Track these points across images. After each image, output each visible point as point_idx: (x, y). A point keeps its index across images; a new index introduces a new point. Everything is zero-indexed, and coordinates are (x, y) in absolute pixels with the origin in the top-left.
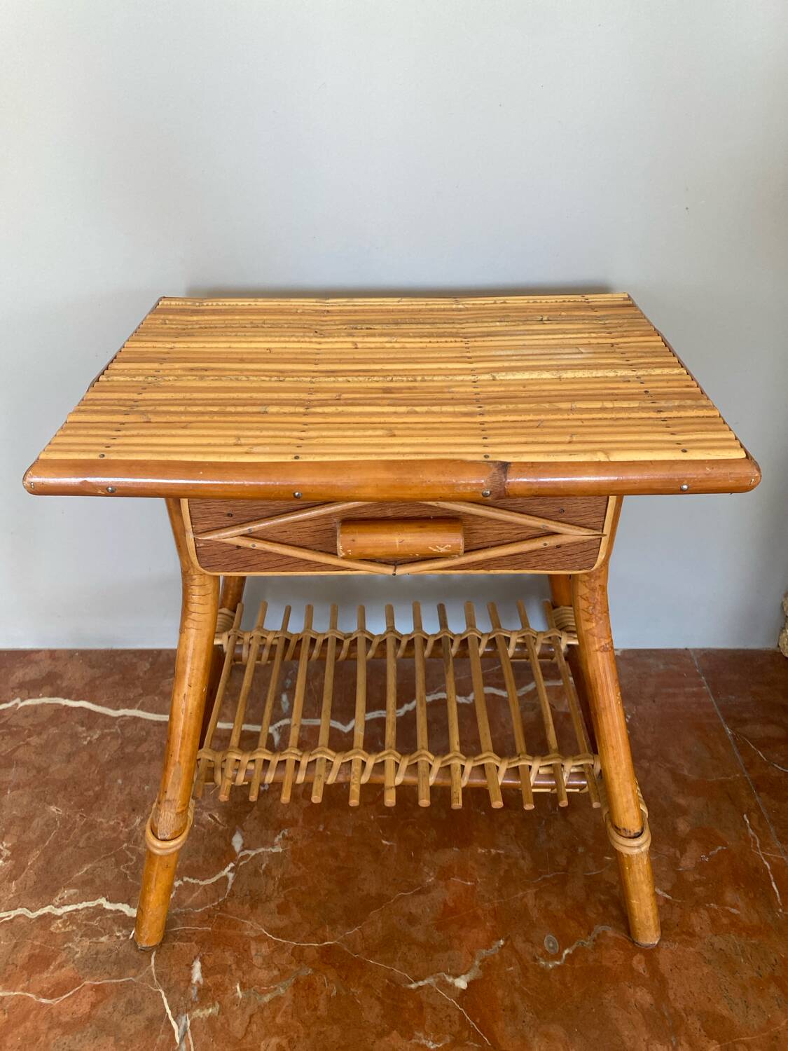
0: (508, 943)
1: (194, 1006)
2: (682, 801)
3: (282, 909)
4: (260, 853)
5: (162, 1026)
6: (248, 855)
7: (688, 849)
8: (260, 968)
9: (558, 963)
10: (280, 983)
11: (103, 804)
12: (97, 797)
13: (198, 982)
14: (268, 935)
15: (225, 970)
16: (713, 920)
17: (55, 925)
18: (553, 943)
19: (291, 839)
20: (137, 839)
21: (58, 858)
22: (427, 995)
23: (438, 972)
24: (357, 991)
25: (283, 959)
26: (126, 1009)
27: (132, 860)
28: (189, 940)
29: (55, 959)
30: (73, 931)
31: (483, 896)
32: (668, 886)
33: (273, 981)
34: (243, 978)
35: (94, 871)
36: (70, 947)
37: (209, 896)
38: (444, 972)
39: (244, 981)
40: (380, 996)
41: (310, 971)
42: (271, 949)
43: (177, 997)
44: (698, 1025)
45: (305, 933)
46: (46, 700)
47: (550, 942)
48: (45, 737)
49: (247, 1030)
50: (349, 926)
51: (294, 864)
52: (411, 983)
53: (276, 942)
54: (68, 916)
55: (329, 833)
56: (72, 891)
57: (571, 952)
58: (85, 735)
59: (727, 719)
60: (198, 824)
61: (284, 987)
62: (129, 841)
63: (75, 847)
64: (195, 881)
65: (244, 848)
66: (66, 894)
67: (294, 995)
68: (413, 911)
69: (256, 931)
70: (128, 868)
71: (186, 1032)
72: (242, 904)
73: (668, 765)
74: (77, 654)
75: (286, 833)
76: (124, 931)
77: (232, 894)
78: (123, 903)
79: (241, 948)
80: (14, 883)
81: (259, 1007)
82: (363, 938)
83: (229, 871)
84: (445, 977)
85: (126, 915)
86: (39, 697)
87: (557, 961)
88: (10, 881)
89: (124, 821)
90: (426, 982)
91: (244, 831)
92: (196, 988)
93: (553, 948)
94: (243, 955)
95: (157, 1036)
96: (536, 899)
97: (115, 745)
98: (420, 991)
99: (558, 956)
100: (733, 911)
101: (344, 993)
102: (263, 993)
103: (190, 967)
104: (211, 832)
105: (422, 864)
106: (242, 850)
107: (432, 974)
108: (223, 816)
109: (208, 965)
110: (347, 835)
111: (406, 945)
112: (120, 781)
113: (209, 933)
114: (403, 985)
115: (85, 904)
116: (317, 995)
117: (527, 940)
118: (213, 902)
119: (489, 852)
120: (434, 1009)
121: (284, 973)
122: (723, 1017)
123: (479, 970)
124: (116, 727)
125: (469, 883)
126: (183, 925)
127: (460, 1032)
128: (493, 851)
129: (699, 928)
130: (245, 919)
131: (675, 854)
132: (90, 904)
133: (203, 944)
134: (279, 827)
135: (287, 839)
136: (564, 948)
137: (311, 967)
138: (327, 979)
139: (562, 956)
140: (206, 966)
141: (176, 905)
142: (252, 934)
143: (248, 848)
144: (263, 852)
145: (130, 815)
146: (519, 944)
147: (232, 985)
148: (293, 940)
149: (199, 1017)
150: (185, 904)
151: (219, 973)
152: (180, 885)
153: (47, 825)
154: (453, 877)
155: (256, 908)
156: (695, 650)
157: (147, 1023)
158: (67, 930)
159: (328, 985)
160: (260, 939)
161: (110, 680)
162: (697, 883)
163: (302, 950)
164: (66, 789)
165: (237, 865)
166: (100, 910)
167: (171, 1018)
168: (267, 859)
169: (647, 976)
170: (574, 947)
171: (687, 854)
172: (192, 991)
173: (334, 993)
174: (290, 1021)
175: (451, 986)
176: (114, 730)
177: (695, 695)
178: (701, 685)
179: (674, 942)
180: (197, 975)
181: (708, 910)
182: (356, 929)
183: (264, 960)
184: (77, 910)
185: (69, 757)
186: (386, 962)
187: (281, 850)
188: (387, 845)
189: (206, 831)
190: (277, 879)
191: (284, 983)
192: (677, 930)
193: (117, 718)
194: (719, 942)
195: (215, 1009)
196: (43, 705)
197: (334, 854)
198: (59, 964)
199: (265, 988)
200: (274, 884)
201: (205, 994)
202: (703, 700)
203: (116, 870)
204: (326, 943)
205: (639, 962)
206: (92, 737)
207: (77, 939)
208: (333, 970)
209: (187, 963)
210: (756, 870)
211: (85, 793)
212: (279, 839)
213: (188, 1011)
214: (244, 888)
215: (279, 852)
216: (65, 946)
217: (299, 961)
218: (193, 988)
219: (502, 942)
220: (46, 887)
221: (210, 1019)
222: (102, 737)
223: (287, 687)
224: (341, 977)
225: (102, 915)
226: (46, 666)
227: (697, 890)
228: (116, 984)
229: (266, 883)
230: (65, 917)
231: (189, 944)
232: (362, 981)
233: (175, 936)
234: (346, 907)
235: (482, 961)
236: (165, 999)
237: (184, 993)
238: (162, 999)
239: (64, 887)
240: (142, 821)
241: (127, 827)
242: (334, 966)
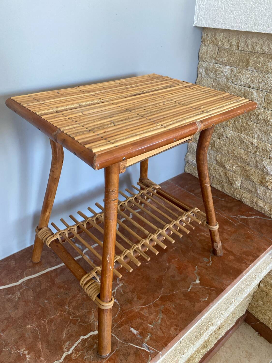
0: (198, 266)
1: (143, 340)
4: (117, 289)
5: (140, 352)
6: (114, 292)
8: (150, 316)
9: (211, 263)
11: (48, 312)
12: (43, 311)
13: (137, 333)
14: (143, 307)
15: (141, 324)
17: (73, 357)
19: (122, 279)
20: (73, 313)
21: (50, 338)
22: (194, 290)
24: (178, 301)
25: (153, 309)
26: (125, 357)
27: (78, 319)
28: (122, 325)
30: (82, 353)
31: (183, 260)
35: (68, 332)
36: (86, 358)
37: (115, 310)
38: (192, 282)
39: (149, 322)
40: (184, 298)
41: (163, 306)
42: (147, 309)
43: (135, 341)
44: (245, 256)
45: (151, 299)
47: (206, 260)
49: (163, 333)
50: (161, 289)
51: (130, 285)
52: (188, 290)
53: (147, 307)
54: (75, 351)
56: (68, 343)
57: (211, 259)
58: (13, 297)
59: (190, 191)
62: (71, 315)
63: (52, 331)
66: (66, 346)
67: (165, 315)
68: (171, 274)
69: (138, 308)
70: (80, 322)
71: (148, 347)
72: (127, 305)
77: (121, 305)
78: (90, 333)
79: (139, 315)
80: (41, 358)
81: (160, 325)
82: (167, 289)
83: (114, 300)
85: (95, 335)
88: (39, 358)
89: (62, 311)
90: (191, 287)
93: (207, 261)
94: (142, 317)
95: (141, 355)
96: (193, 253)
97: (30, 292)
98: (192, 290)
99: (209, 262)
100: (229, 230)
101: (176, 304)
102: (157, 321)
103: (131, 331)
105: (161, 262)
107: (190, 285)
109: (135, 327)
110: (136, 268)
111: (178, 283)
112: (46, 301)
113: (126, 319)
114: (187, 292)
115: (77, 343)
116: (171, 310)
117: (201, 262)
118: (118, 311)
119: (173, 249)
120: (198, 291)
121: (157, 312)
122: (247, 251)
123: (198, 276)
124: (24, 287)
125: (177, 259)
126: (116, 323)
127: (208, 292)
128: (174, 248)
130: (132, 308)
132: (79, 341)
133: (128, 323)
135: (120, 280)
136: (209, 259)
138: (169, 305)
139: (210, 261)
142: (138, 310)
145: (62, 308)
146: (200, 264)
147: (147, 326)
148: (150, 303)
149: (147, 341)
151: (140, 326)
153: (33, 333)
154: (172, 260)
155: (132, 303)
156: (169, 180)
157: (135, 355)
158: (79, 354)
160: (142, 309)
163: (155, 303)
164: (26, 317)
166: (85, 341)
167: (140, 348)
168: (121, 289)
170: (210, 257)
173: (174, 306)
174: (171, 321)
175: (197, 284)
177: (178, 190)
178: (178, 187)
180: (135, 332)
181: (225, 232)
182: (163, 288)
183: (148, 313)
184: (76, 347)
186: (177, 290)
188: (148, 264)
190: (129, 292)
191: (160, 314)
192: (224, 240)
193: (21, 284)
195: (149, 335)
197: (139, 275)
199: (156, 319)
200: (130, 294)
201: (143, 334)
202: (181, 190)
203: (76, 326)
204: (159, 297)
206: (17, 296)
207: (86, 354)
209: (128, 331)
210: (225, 219)
211: (36, 313)
212: (119, 282)
213: (142, 342)
214: (123, 301)
215: (122, 285)
216: (84, 359)
217: (158, 306)
218: (138, 336)
219: (196, 267)
220: (56, 350)
221: (150, 338)
222: (22, 293)
224: (171, 302)
225: (87, 341)
228: (114, 354)
229: (128, 295)
230: (74, 352)
231: (123, 326)
232: (177, 298)
233: (117, 328)
234: (155, 285)
235: (197, 274)
236: (133, 345)
237: (137, 339)
238: (132, 346)
239: (63, 344)
240: (69, 307)
241: (65, 312)
242: (167, 301)
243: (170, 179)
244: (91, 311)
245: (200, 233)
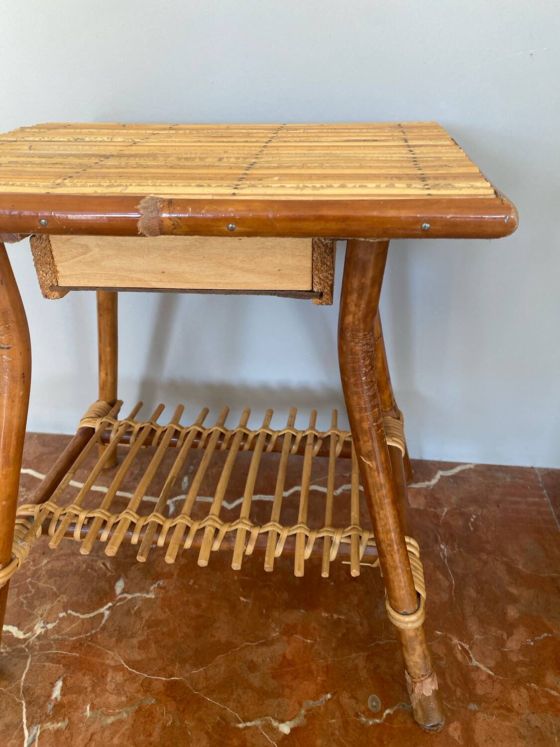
0: (335, 698)
1: (46, 720)
2: (514, 591)
3: (143, 646)
4: (136, 597)
5: (15, 734)
6: (125, 598)
7: (515, 632)
8: (111, 693)
9: (378, 721)
10: (125, 709)
13: (56, 699)
14: (125, 666)
16: (532, 700)
18: (376, 703)
19: (164, 588)
20: (40, 576)
22: (252, 736)
23: (266, 716)
24: (189, 723)
25: (131, 688)
27: (31, 592)
28: (59, 662)
31: (320, 653)
32: (492, 663)
33: (120, 705)
34: (95, 699)
37: (84, 627)
38: (271, 716)
39: (95, 702)
40: (210, 730)
41: (153, 701)
42: (125, 678)
43: (35, 709)
45: (156, 668)
47: (374, 702)
49: (86, 745)
50: (196, 666)
51: (162, 609)
52: (240, 722)
53: (130, 673)
55: (197, 587)
57: (392, 712)
58: (23, 494)
60: (92, 569)
61: (127, 712)
62: (33, 577)
64: (76, 615)
65: (124, 592)
67: (134, 721)
68: (255, 659)
69: (116, 661)
70: (26, 598)
71: (34, 740)
72: (110, 637)
73: (505, 559)
74: (35, 436)
75: (161, 583)
76: (8, 649)
77: (104, 628)
78: (14, 626)
79: (100, 674)
81: (102, 727)
82: (206, 678)
83: (107, 609)
84: (271, 721)
85: (13, 635)
87: (378, 719)
89: (34, 561)
90: (253, 723)
91: (127, 578)
92: (53, 703)
93: (375, 707)
94: (100, 679)
95: (9, 741)
96: (366, 662)
98: (246, 731)
99: (378, 715)
100: (554, 693)
101: (178, 723)
102: (109, 715)
103: (53, 685)
104: (100, 576)
105: (270, 620)
106: (122, 593)
107: (260, 717)
108: (113, 565)
109: (68, 685)
110: (211, 590)
111: (242, 688)
113: (76, 658)
114: (232, 724)
116: (154, 723)
117: (353, 697)
118: (86, 633)
119: (332, 616)
121: (130, 700)
123: (303, 718)
125: (309, 641)
126: (57, 649)
128: (335, 616)
129: (518, 705)
130: (109, 650)
131: (502, 635)
133: (69, 667)
134: (157, 578)
135: (161, 588)
136: (386, 708)
137: (154, 698)
138: (166, 710)
139: (382, 716)
140: (67, 686)
141: (55, 632)
142: (113, 663)
143: (128, 593)
144: (138, 597)
145: (39, 557)
146: (345, 698)
147: (83, 705)
148: (145, 672)
149: (49, 729)
150: (63, 632)
151: (76, 693)
152: (64, 616)
154: (296, 634)
155: (121, 642)
156: (540, 469)
157: (4, 728)
159: (166, 715)
160: (118, 668)
162: (520, 663)
163: (150, 682)
165: (114, 605)
167: (25, 727)
168: (141, 602)
169: (461, 743)
170: (395, 708)
171: (514, 637)
172: (49, 706)
173: (169, 723)
174: (125, 742)
175: (275, 729)
177: (535, 504)
178: (542, 496)
179: (492, 715)
180: (57, 693)
181: (527, 689)
182: (201, 669)
183: (116, 687)
186: (221, 700)
187: (153, 597)
188: (244, 601)
189: (96, 575)
190: (144, 620)
191: (128, 708)
192: (496, 704)
194: (535, 720)
195: (64, 723)
197: (198, 605)
199: (111, 711)
200: (141, 624)
201: (60, 709)
202: (543, 509)
203: (16, 599)
204: (173, 678)
205: (455, 729)
206: (28, 496)
208: (173, 702)
209: (51, 681)
212: (154, 588)
213: (41, 722)
214: (115, 624)
215: (151, 598)
217: (146, 692)
218: (50, 704)
219: (329, 696)
221: (58, 731)
223: (190, 471)
224: (178, 710)
227: (519, 669)
229: (135, 622)
231: (57, 665)
232: (196, 716)
233: (48, 658)
234: (197, 649)
235: (308, 711)
236: (24, 710)
237: (42, 707)
238: (22, 709)
240: (48, 562)
241: (35, 566)
242: (174, 699)
243: (547, 469)
244: (59, 596)
245: (449, 635)
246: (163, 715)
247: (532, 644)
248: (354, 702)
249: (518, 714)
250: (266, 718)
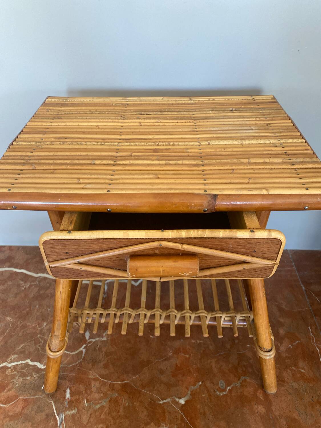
0: (203, 384)
1: (66, 409)
2: (281, 320)
3: (106, 366)
4: (97, 341)
5: (52, 418)
6: (92, 341)
7: (283, 342)
8: (95, 393)
9: (224, 393)
10: (104, 400)
11: (30, 317)
12: (28, 314)
13: (68, 398)
14: (99, 378)
16: (293, 375)
17: (8, 371)
18: (223, 384)
20: (44, 333)
21: (10, 341)
22: (167, 407)
23: (172, 396)
24: (137, 404)
25: (105, 389)
26: (37, 410)
27: (41, 342)
28: (65, 379)
29: (7, 387)
30: (15, 374)
31: (193, 362)
33: (101, 399)
35: (25, 347)
36: (14, 382)
37: (74, 359)
38: (175, 396)
39: (88, 398)
40: (147, 406)
41: (117, 395)
42: (100, 384)
43: (59, 405)
44: (285, 423)
45: (115, 377)
46: (7, 269)
47: (222, 383)
48: (6, 285)
49: (88, 420)
50: (134, 375)
51: (112, 346)
52: (160, 401)
53: (103, 381)
56: (16, 356)
57: (230, 388)
58: (23, 285)
59: (303, 282)
61: (105, 402)
62: (40, 334)
63: (17, 336)
64: (68, 353)
65: (90, 338)
66: (13, 357)
67: (110, 405)
68: (162, 368)
69: (94, 376)
70: (40, 346)
71: (62, 421)
72: (89, 363)
73: (276, 303)
74: (21, 248)
76: (37, 375)
77: (84, 359)
78: (37, 362)
79: (87, 384)
81: (94, 410)
82: (140, 380)
83: (83, 348)
84: (175, 399)
85: (38, 368)
86: (4, 267)
89: (39, 325)
90: (167, 400)
91: (90, 330)
92: (67, 401)
93: (222, 386)
94: (88, 388)
95: (50, 423)
96: (216, 364)
97: (36, 290)
98: (164, 405)
99: (224, 390)
100: (302, 371)
101: (131, 405)
102: (96, 404)
103: (65, 391)
105: (167, 347)
106: (89, 339)
107: (170, 397)
111: (158, 384)
112: (37, 306)
113: (73, 376)
114: (157, 402)
115: (20, 362)
116: (119, 406)
117: (212, 382)
118: (76, 362)
119: (197, 342)
120: (170, 413)
121: (105, 395)
122: (295, 419)
123: (190, 396)
124: (37, 282)
125: (187, 356)
126: (63, 372)
127: (180, 424)
128: (198, 341)
129: (287, 378)
130: (89, 370)
131: (278, 344)
132: (23, 362)
133: (71, 381)
134: (105, 329)
136: (227, 387)
137: (117, 393)
138: (124, 398)
139: (226, 390)
140: (72, 391)
142: (92, 377)
143: (92, 338)
144: (98, 340)
145: (41, 322)
146: (208, 384)
147: (83, 400)
148: (110, 380)
149: (68, 414)
150: (64, 363)
151: (77, 394)
153: (6, 326)
154: (180, 353)
155: (95, 365)
156: (290, 250)
157: (46, 416)
158: (13, 373)
161: (35, 260)
162: (287, 358)
163: (113, 385)
164: (14, 309)
165: (87, 346)
166: (27, 365)
167: (56, 415)
168: (100, 343)
169: (264, 400)
170: (232, 386)
171: (283, 344)
172: (66, 403)
173: (127, 405)
174: (107, 417)
175: (178, 402)
176: (35, 283)
177: (289, 271)
178: (292, 266)
180: (68, 395)
181: (291, 370)
182: (137, 376)
183: (97, 389)
184: (17, 365)
185: (16, 295)
186: (150, 391)
188: (152, 338)
189: (74, 330)
190: (104, 352)
193: (37, 278)
194: (295, 385)
195: (75, 411)
196: (6, 271)
198: (9, 389)
199: (97, 402)
200: (103, 355)
201: (72, 404)
202: (293, 273)
203: (35, 347)
204: (124, 382)
205: (260, 393)
206: (26, 286)
207: (17, 378)
208: (127, 394)
210: (313, 352)
211: (23, 312)
212: (105, 334)
213: (63, 411)
214: (90, 356)
215: (105, 340)
216: (12, 381)
217: (113, 390)
219: (200, 383)
220: (4, 354)
221: (73, 415)
222: (31, 286)
224: (130, 398)
225: (28, 367)
226: (7, 253)
227: (286, 361)
228: (33, 399)
229: (99, 354)
230: (12, 368)
231: (65, 381)
232: (139, 400)
234: (133, 366)
235: (192, 392)
236: (54, 406)
237: (62, 403)
238: (53, 406)
239: (12, 354)
240: (47, 325)
241: (40, 327)
242: (127, 393)
243: (293, 250)
246: (123, 401)
247: (292, 347)
248: (212, 385)
249: (287, 383)
250: (172, 397)
